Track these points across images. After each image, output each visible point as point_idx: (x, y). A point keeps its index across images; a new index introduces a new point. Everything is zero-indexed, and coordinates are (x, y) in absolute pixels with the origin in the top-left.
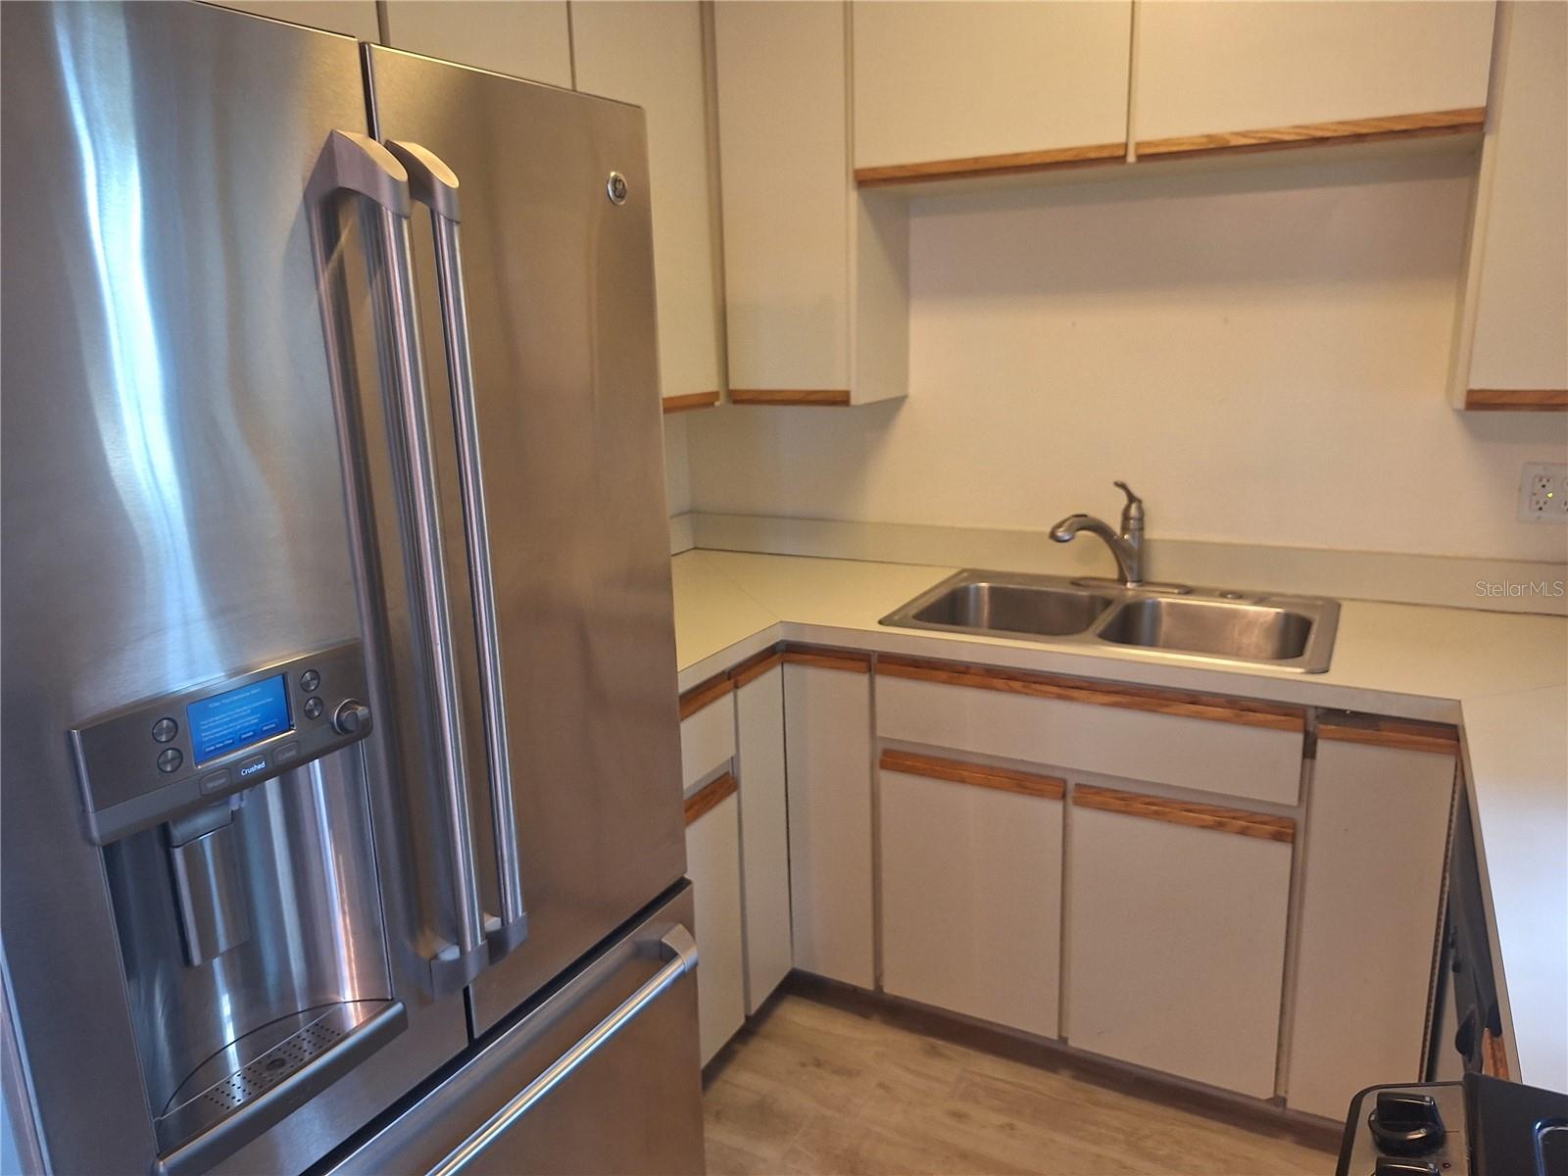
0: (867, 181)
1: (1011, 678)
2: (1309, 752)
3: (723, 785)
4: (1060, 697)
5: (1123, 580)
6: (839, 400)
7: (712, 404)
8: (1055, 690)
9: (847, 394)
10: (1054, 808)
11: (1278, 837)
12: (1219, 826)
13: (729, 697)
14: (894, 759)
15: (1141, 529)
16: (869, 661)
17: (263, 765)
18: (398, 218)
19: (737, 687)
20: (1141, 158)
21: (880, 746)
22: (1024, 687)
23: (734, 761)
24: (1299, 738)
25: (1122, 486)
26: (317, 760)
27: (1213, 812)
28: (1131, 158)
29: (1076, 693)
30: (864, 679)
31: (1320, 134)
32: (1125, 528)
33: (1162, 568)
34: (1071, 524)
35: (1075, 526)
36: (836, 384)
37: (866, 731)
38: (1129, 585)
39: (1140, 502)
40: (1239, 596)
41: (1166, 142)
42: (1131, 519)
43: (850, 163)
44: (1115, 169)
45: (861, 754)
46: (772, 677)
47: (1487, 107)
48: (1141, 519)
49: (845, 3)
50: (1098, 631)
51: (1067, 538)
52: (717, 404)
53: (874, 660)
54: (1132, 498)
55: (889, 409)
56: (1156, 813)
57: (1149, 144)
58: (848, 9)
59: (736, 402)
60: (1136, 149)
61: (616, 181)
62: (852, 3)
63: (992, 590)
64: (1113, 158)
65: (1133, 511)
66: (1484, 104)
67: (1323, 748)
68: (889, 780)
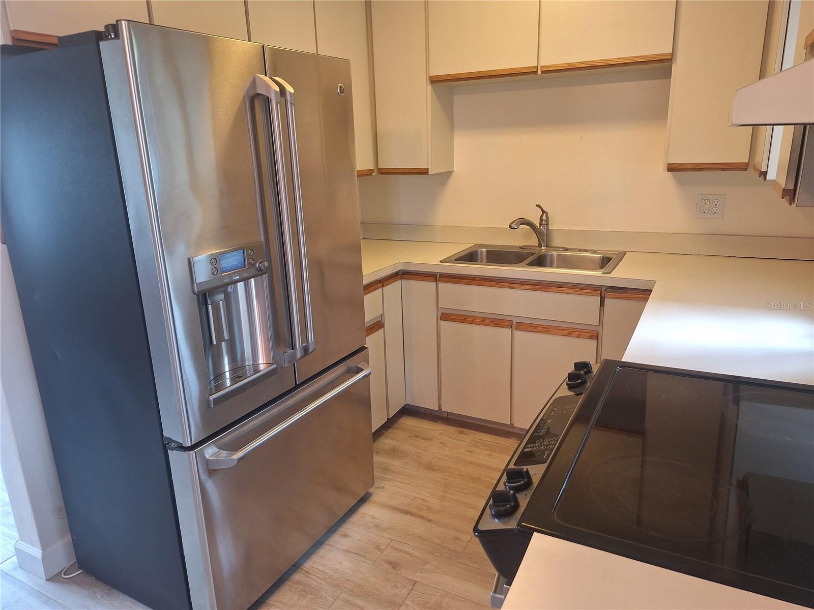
0: (434, 81)
1: (492, 281)
2: (602, 304)
3: (378, 325)
4: (510, 287)
5: (540, 245)
6: (424, 172)
7: (372, 175)
8: (508, 284)
9: (427, 169)
10: (507, 332)
11: (591, 337)
12: (569, 335)
13: (380, 290)
14: (446, 316)
15: (547, 224)
16: (436, 277)
17: (238, 277)
18: (277, 103)
19: (383, 286)
20: (543, 72)
21: (441, 311)
22: (496, 284)
23: (382, 315)
24: (599, 298)
25: (539, 206)
26: (253, 279)
27: (568, 329)
28: (539, 72)
29: (516, 285)
30: (434, 284)
31: (611, 63)
32: (541, 224)
33: (557, 241)
34: (517, 223)
35: (519, 223)
36: (422, 165)
37: (435, 306)
38: (543, 248)
39: (547, 213)
40: (586, 251)
41: (552, 66)
42: (543, 220)
43: (428, 74)
44: (534, 76)
45: (433, 315)
46: (397, 284)
47: (672, 54)
48: (547, 220)
49: (425, 2)
50: (527, 263)
51: (516, 227)
52: (373, 174)
53: (438, 276)
54: (543, 212)
55: (446, 175)
56: (546, 331)
57: (546, 66)
58: (426, 3)
59: (381, 174)
60: (541, 68)
61: (341, 87)
62: (428, 1)
63: (488, 252)
64: (532, 72)
65: (544, 217)
66: (671, 52)
67: (607, 301)
68: (443, 324)
